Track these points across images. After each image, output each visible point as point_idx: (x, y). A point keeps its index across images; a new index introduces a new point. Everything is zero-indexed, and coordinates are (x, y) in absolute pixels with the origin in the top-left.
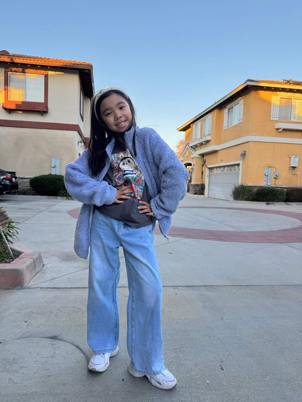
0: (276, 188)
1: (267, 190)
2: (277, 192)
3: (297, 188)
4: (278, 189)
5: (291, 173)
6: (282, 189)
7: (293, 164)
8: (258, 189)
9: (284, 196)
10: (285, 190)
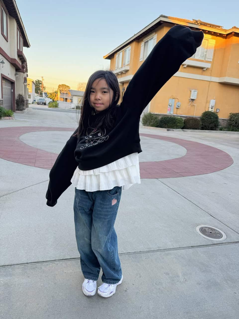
0: (176, 117)
1: (169, 118)
2: (176, 121)
3: (193, 117)
4: (178, 118)
5: (190, 104)
6: (181, 117)
7: (193, 97)
8: (162, 117)
9: (182, 124)
10: (184, 119)
